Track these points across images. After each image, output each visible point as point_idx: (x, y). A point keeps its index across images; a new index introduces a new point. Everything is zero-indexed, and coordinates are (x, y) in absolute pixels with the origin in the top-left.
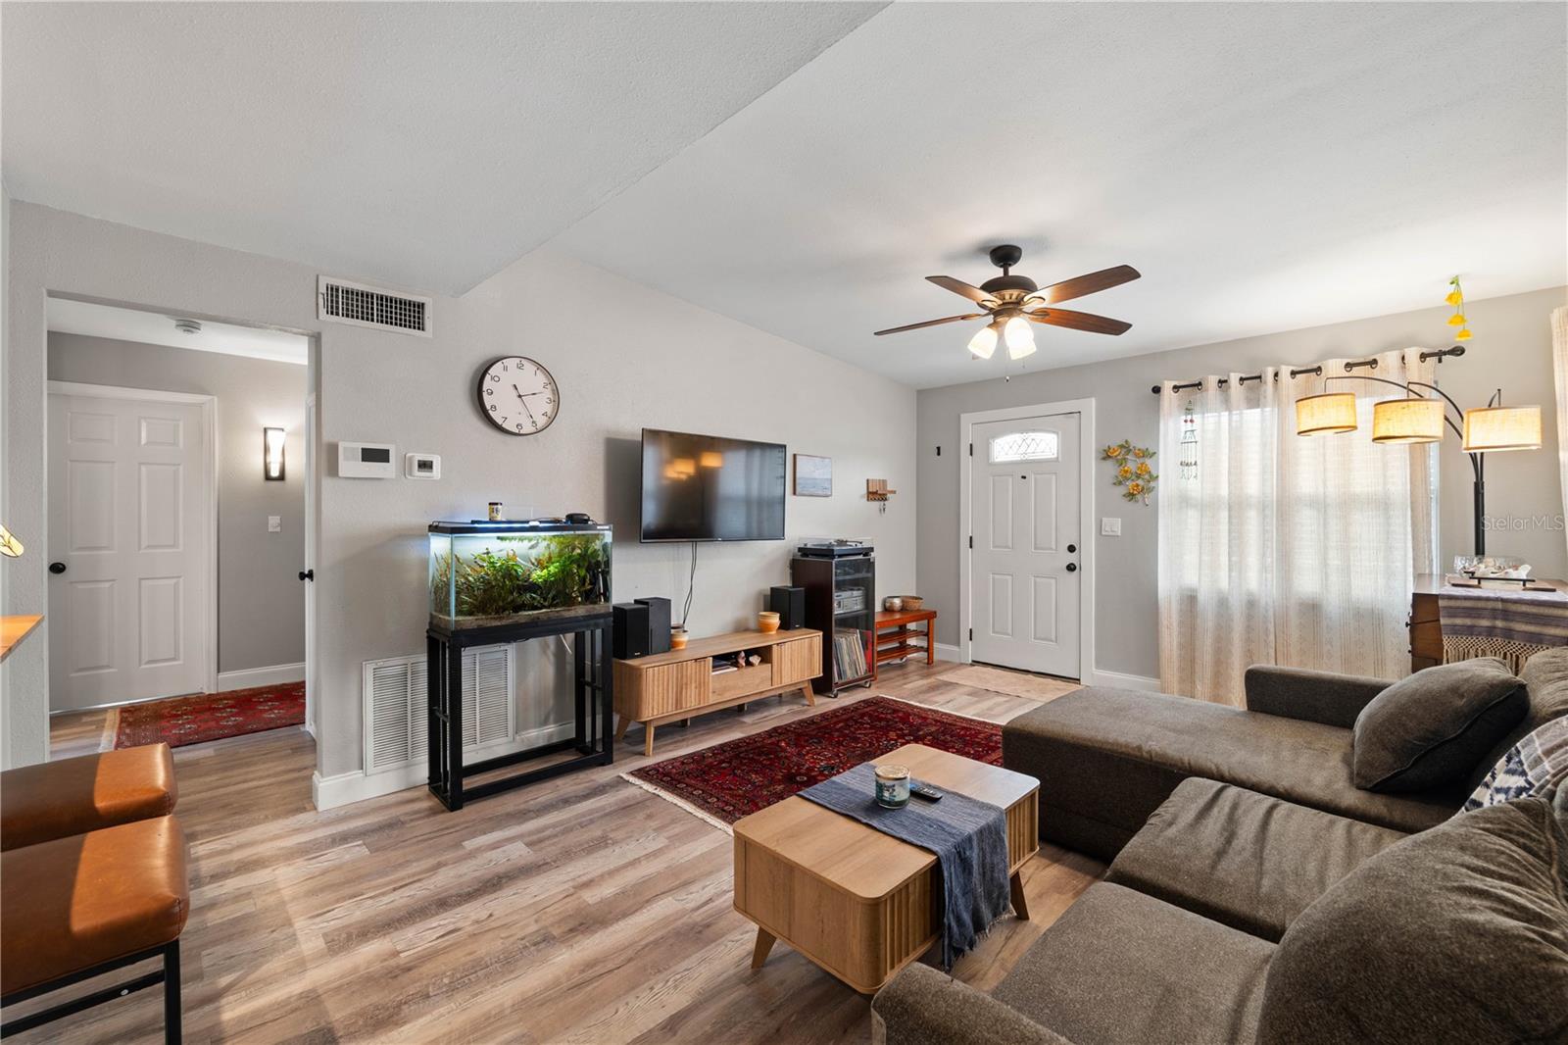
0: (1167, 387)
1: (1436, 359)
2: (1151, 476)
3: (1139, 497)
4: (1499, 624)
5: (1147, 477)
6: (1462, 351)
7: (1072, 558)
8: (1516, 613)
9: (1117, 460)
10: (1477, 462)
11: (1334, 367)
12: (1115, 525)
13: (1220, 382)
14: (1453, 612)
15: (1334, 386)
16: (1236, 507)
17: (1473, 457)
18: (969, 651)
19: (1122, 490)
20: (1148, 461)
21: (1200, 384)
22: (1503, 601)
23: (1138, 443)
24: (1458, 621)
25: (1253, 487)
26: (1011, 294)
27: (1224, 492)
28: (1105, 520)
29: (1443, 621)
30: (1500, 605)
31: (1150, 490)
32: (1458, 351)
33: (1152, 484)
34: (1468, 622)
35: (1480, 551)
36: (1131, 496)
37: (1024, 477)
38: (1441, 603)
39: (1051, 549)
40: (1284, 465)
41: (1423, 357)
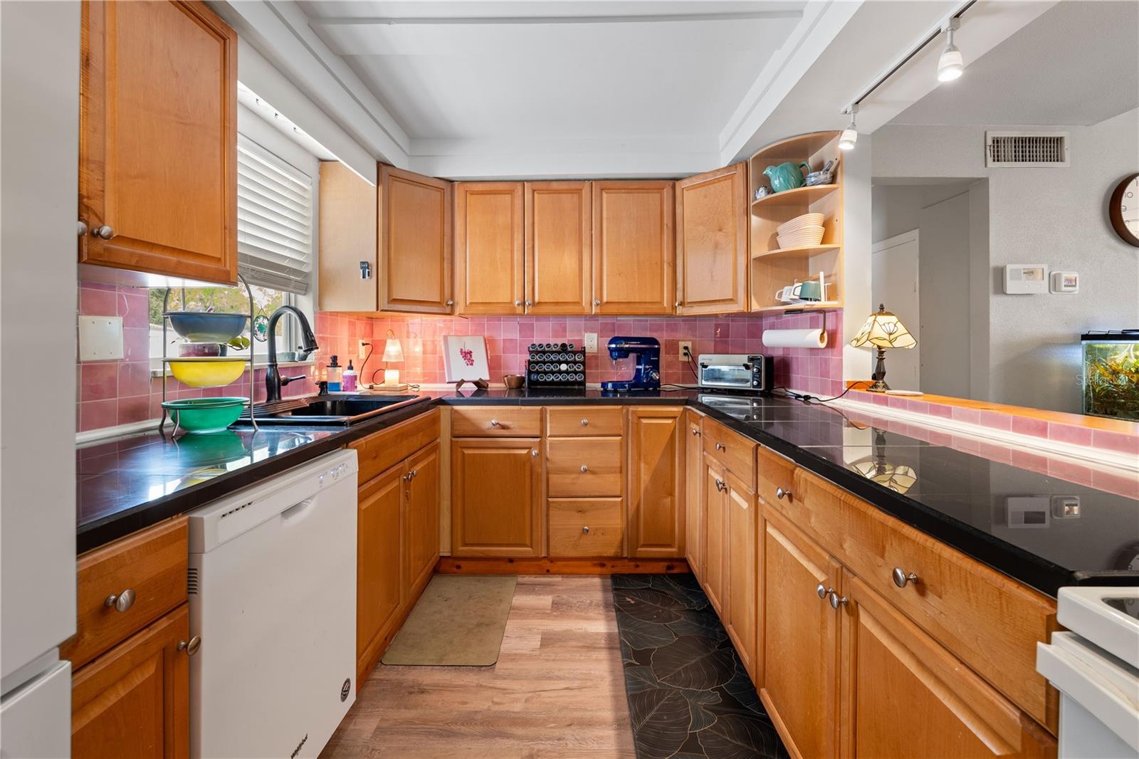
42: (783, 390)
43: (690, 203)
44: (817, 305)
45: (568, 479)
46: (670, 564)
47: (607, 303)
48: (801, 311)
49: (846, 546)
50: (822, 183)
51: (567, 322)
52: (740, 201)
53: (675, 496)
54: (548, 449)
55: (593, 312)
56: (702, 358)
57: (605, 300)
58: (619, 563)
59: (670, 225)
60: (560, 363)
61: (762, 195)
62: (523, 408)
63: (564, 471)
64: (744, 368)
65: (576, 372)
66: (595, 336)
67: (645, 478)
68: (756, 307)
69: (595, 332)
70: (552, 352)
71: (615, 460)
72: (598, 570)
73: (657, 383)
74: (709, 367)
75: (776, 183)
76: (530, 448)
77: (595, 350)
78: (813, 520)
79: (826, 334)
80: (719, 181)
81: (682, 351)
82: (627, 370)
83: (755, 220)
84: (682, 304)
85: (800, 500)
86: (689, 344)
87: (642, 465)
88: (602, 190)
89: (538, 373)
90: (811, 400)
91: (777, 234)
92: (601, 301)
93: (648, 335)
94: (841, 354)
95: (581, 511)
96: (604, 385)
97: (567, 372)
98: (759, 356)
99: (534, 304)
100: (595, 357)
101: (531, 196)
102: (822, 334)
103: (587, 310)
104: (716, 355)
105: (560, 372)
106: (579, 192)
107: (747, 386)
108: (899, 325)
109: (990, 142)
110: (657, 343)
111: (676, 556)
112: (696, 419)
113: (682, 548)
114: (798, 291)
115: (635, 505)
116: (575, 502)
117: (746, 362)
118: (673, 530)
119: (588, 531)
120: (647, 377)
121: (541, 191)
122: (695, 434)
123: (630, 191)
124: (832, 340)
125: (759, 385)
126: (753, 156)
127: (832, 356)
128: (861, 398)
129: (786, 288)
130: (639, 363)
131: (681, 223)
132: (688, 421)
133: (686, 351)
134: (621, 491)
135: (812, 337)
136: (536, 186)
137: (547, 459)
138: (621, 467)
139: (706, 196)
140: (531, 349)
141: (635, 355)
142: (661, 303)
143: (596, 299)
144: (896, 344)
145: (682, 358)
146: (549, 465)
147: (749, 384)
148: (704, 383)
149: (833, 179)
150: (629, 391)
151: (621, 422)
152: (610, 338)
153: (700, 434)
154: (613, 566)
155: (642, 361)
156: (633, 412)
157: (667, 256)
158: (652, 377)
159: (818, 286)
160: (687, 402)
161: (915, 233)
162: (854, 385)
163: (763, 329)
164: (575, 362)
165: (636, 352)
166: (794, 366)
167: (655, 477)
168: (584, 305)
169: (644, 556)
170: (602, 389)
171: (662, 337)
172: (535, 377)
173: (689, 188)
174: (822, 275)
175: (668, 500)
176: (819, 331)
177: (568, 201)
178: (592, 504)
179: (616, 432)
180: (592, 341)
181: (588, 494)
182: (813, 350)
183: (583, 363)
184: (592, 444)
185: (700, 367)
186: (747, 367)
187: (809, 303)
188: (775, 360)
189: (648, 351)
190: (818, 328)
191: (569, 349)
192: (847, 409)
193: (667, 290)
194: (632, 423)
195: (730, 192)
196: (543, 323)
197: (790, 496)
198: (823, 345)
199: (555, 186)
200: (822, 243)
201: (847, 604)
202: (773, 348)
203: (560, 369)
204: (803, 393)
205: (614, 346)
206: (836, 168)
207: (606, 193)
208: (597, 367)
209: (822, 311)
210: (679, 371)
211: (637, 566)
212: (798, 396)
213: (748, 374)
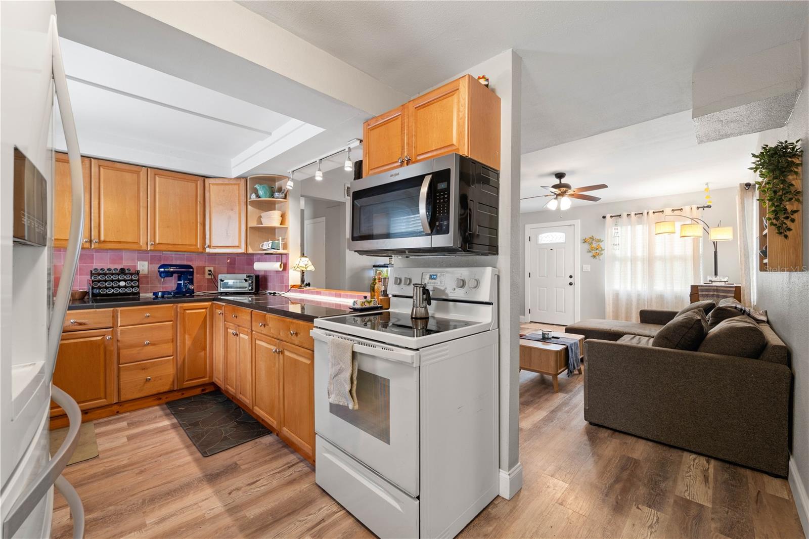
0: (608, 216)
1: (702, 209)
2: (602, 249)
3: (597, 257)
4: (715, 293)
5: (600, 249)
6: (711, 207)
7: (571, 280)
8: (720, 290)
9: (589, 243)
10: (715, 244)
11: (668, 211)
12: (587, 268)
13: (628, 215)
14: (702, 291)
15: (667, 218)
16: (634, 260)
17: (714, 243)
18: (529, 317)
19: (591, 254)
20: (601, 244)
21: (620, 215)
22: (717, 286)
23: (597, 237)
24: (704, 293)
25: (639, 253)
26: (564, 189)
27: (629, 255)
28: (584, 266)
29: (699, 293)
30: (715, 288)
31: (601, 254)
32: (709, 207)
33: (602, 252)
34: (707, 293)
35: (716, 274)
36: (594, 256)
37: (552, 250)
38: (699, 288)
39: (563, 277)
40: (650, 246)
41: (698, 208)
42: (264, 291)
43: (214, 193)
44: (278, 252)
45: (135, 351)
46: (203, 388)
47: (158, 244)
48: (272, 254)
49: (281, 333)
50: (281, 198)
51: (123, 254)
52: (243, 198)
53: (206, 350)
54: (119, 335)
55: (149, 249)
56: (220, 276)
57: (157, 241)
58: (171, 395)
59: (202, 202)
60: (119, 281)
61: (253, 197)
62: (97, 310)
63: (132, 346)
64: (244, 281)
65: (132, 287)
66: (146, 263)
67: (188, 342)
68: (250, 251)
69: (146, 261)
70: (112, 274)
71: (169, 335)
72: (157, 402)
73: (193, 291)
74: (225, 281)
75: (261, 193)
76: (104, 335)
77: (146, 272)
78: (272, 330)
79: (282, 265)
80: (232, 185)
81: (207, 272)
82: (171, 284)
83: (249, 207)
84: (209, 247)
85: (268, 325)
86: (212, 269)
87: (187, 336)
88: (155, 174)
89: (100, 288)
90: (276, 294)
91: (261, 217)
92: (155, 242)
93: (185, 263)
94: (288, 274)
95: (144, 369)
96: (155, 294)
97: (125, 287)
98: (252, 275)
99: (100, 242)
100: (146, 277)
101: (97, 170)
102: (281, 265)
103: (144, 247)
104: (228, 275)
105: (119, 287)
106: (138, 173)
107: (246, 290)
108: (309, 261)
109: (346, 188)
110: (192, 268)
111: (207, 382)
112: (220, 307)
113: (211, 377)
114: (270, 245)
115: (182, 359)
116: (140, 364)
117: (245, 278)
118: (205, 368)
119: (150, 379)
120: (185, 288)
121: (105, 167)
122: (220, 314)
123: (175, 178)
124: (285, 267)
125: (252, 289)
126: (250, 177)
127: (284, 274)
128: (296, 291)
129: (265, 243)
130: (179, 280)
131: (209, 202)
132: (214, 309)
133: (210, 273)
134: (173, 353)
135: (276, 266)
136: (102, 163)
137: (118, 341)
138: (173, 339)
139: (224, 191)
140: (93, 272)
141: (177, 275)
142: (196, 245)
143: (150, 241)
144: (308, 269)
145: (207, 277)
146: (119, 344)
147: (247, 289)
148: (222, 289)
149: (285, 197)
150: (174, 296)
151: (173, 313)
152: (160, 265)
153: (222, 314)
154: (167, 398)
155: (182, 278)
156: (180, 307)
157: (199, 219)
158: (189, 288)
159: (279, 243)
160: (214, 300)
161: (324, 218)
162: (293, 286)
163: (254, 261)
164: (132, 280)
165: (177, 274)
166: (269, 279)
167: (195, 342)
168: (141, 244)
169: (188, 386)
170: (154, 297)
171: (195, 264)
172: (97, 291)
173: (214, 184)
174: (280, 238)
175: (202, 353)
176: (280, 263)
177: (129, 177)
178: (154, 362)
179: (170, 319)
180: (143, 267)
181: (150, 358)
182: (277, 272)
183: (138, 281)
184: (152, 328)
185: (219, 281)
186: (246, 280)
187: (275, 250)
188: (260, 277)
189: (185, 272)
190: (278, 262)
191: (127, 272)
192: (290, 297)
193: (200, 238)
194: (180, 313)
195: (237, 192)
196: (104, 254)
197: (264, 325)
198: (281, 270)
199: (118, 165)
200: (281, 224)
201: (281, 351)
202: (259, 271)
203: (119, 285)
204: (273, 292)
205: (162, 270)
206: (286, 193)
207: (159, 177)
208: (147, 283)
209: (281, 254)
210: (206, 284)
211: (183, 394)
212: (270, 294)
213: (246, 284)
